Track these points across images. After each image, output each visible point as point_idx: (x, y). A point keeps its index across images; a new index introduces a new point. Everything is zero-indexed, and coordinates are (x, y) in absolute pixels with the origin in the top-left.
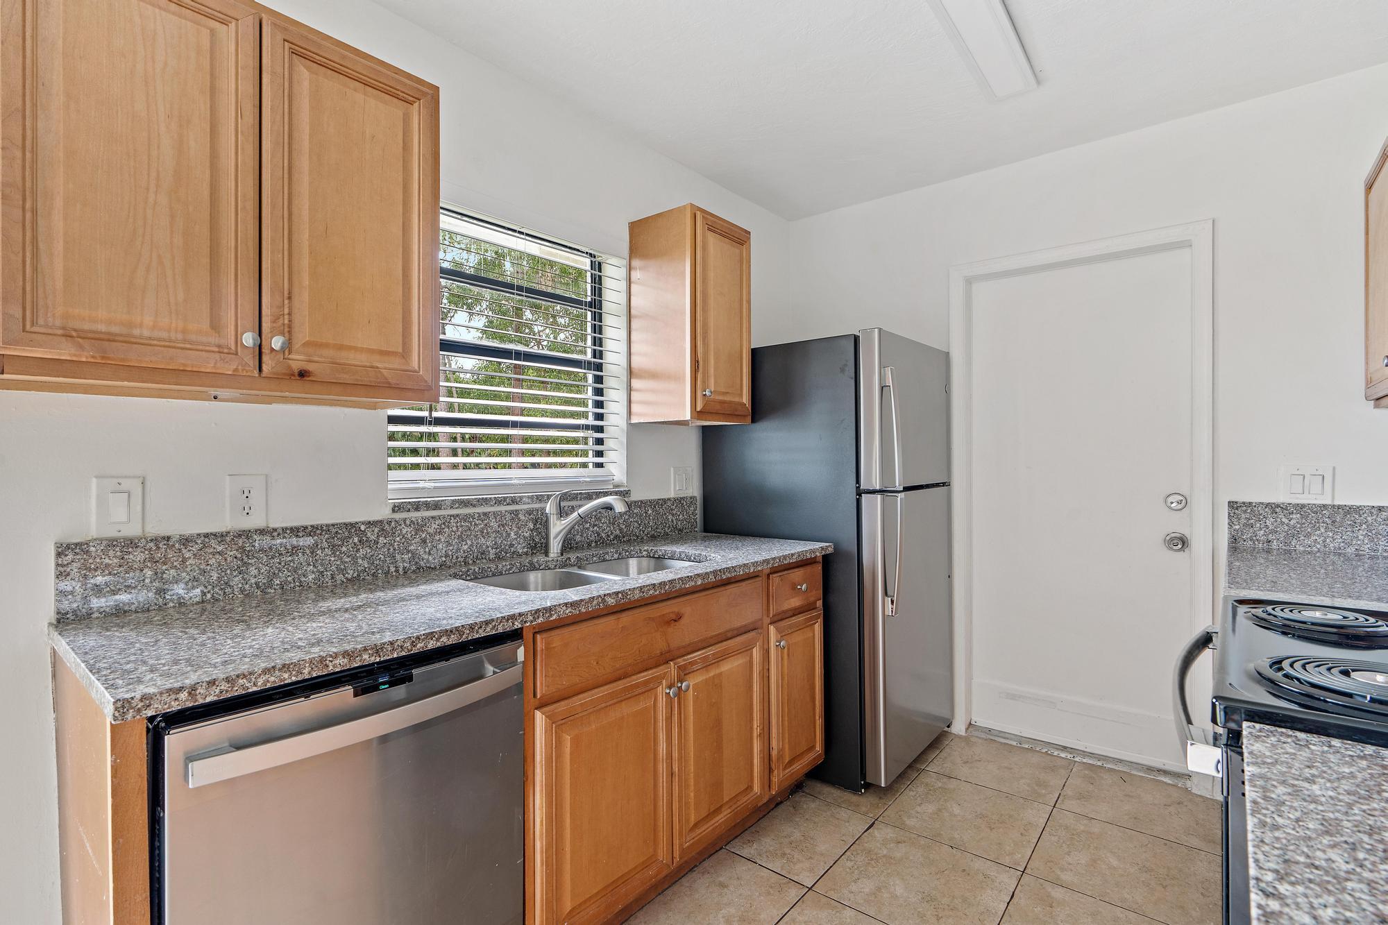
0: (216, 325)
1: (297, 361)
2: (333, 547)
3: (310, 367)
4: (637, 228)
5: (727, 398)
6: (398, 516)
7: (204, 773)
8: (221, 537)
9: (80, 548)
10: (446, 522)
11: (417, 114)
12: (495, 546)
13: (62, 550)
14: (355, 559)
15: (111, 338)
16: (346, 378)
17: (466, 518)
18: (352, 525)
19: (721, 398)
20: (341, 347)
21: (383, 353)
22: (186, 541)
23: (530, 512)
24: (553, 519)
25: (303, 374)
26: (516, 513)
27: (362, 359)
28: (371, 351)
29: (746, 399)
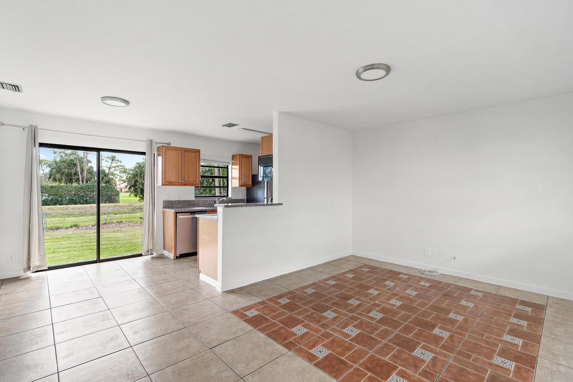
0: (178, 180)
1: (185, 183)
2: (188, 203)
3: (187, 183)
4: (233, 156)
5: (246, 183)
6: (196, 200)
7: (180, 217)
8: (177, 201)
9: (165, 201)
10: (202, 201)
11: (198, 154)
12: (209, 204)
13: (164, 201)
14: (190, 205)
15: (170, 182)
16: (190, 184)
17: (204, 200)
18: (190, 201)
19: (245, 183)
20: (189, 181)
21: (194, 181)
22: (174, 201)
23: (214, 200)
24: (217, 201)
25: (186, 184)
26: (212, 200)
27: (192, 182)
28: (192, 181)
29: (250, 183)
